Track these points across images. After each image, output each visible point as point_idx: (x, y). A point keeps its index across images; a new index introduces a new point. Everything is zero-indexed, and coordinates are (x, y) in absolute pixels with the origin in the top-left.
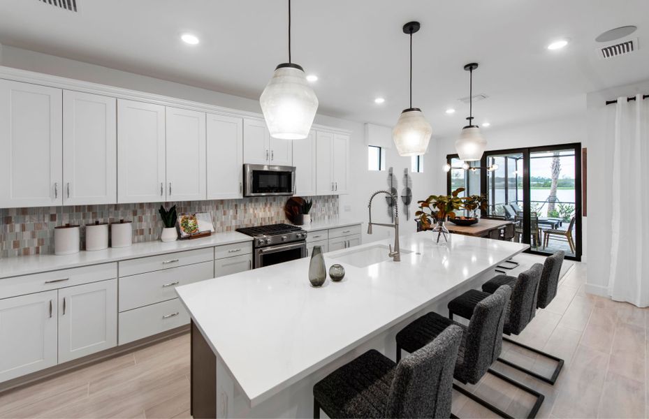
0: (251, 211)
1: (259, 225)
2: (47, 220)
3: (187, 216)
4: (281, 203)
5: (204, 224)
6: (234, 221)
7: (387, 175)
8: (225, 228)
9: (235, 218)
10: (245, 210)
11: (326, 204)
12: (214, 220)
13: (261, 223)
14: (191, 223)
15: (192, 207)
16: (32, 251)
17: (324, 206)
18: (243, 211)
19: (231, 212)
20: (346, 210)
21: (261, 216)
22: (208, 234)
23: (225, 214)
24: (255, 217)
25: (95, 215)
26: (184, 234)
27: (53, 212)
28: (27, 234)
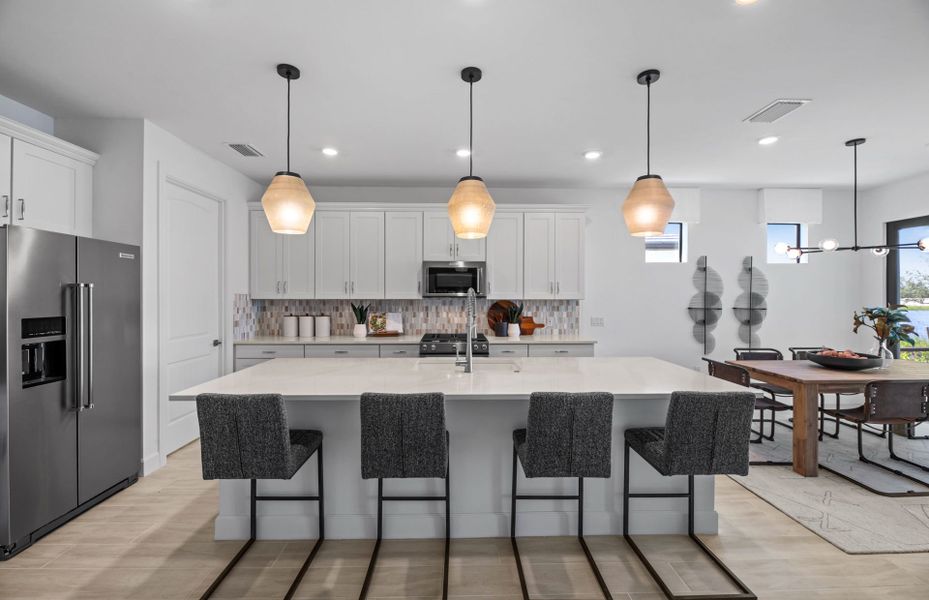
0: (445, 315)
1: (454, 332)
2: (284, 310)
3: (377, 314)
4: (482, 308)
5: (393, 324)
6: (424, 325)
7: (694, 268)
8: (415, 331)
9: (426, 321)
10: (438, 313)
11: (556, 313)
12: (404, 322)
13: (457, 330)
14: (379, 321)
15: (384, 306)
16: (276, 333)
17: (552, 315)
18: (435, 315)
19: (421, 315)
20: (593, 324)
21: (456, 322)
22: (395, 334)
23: (414, 316)
24: (449, 322)
25: (310, 309)
26: (371, 331)
27: (287, 304)
28: (273, 320)
